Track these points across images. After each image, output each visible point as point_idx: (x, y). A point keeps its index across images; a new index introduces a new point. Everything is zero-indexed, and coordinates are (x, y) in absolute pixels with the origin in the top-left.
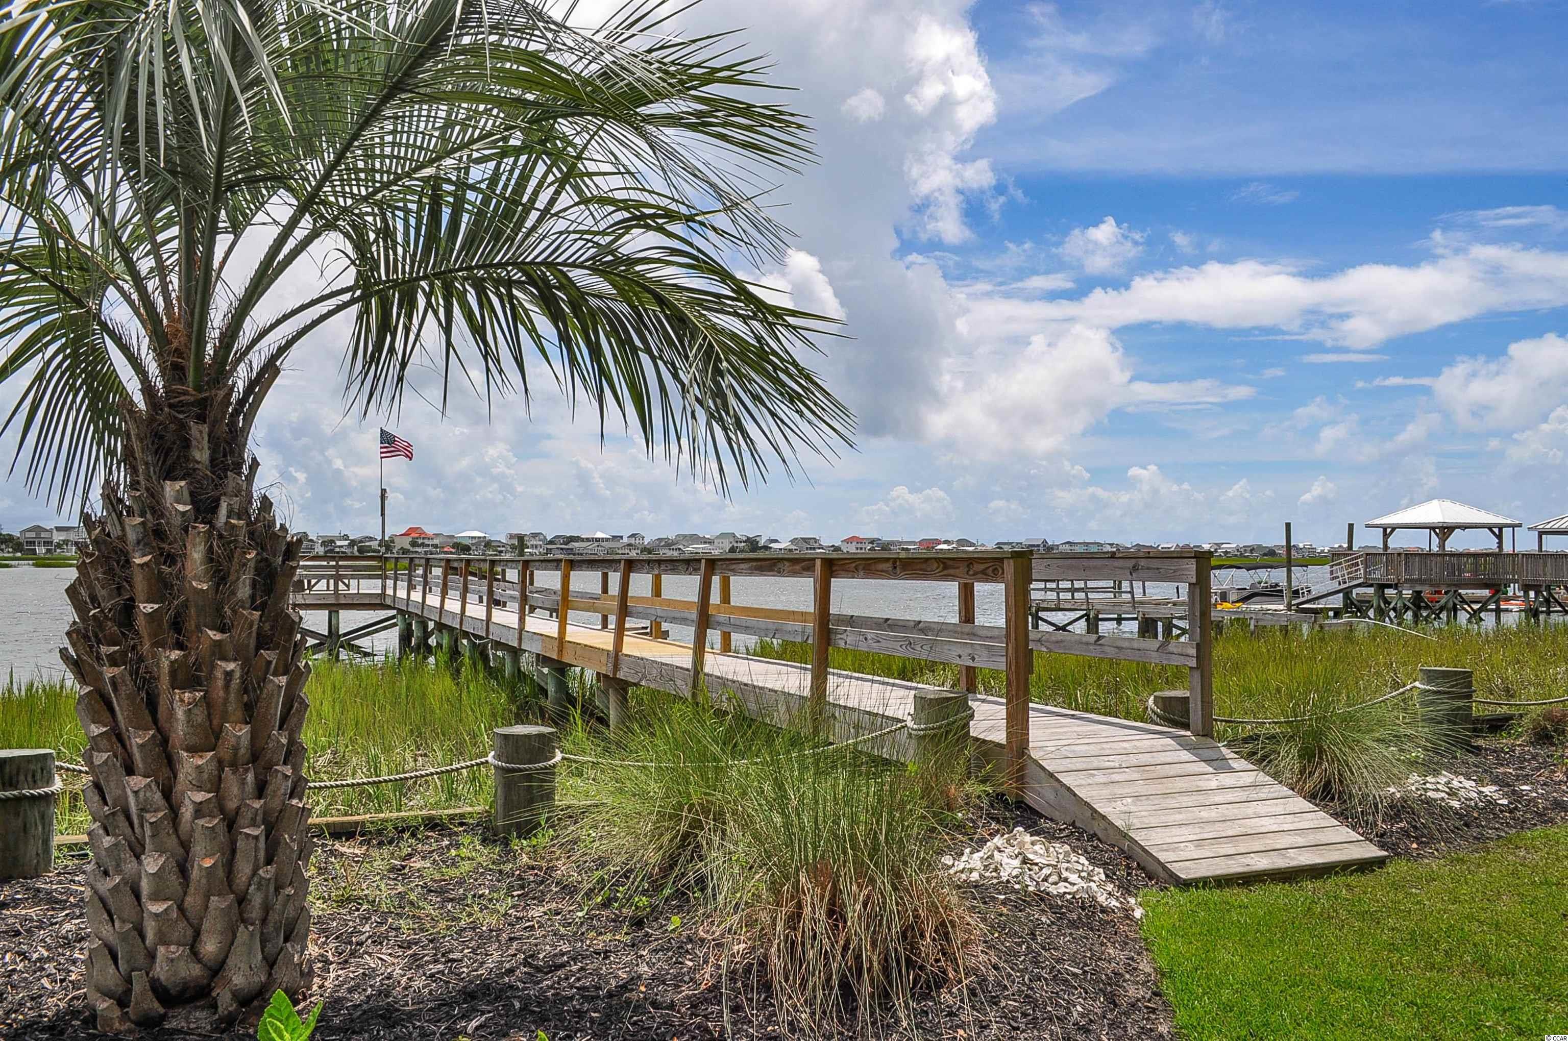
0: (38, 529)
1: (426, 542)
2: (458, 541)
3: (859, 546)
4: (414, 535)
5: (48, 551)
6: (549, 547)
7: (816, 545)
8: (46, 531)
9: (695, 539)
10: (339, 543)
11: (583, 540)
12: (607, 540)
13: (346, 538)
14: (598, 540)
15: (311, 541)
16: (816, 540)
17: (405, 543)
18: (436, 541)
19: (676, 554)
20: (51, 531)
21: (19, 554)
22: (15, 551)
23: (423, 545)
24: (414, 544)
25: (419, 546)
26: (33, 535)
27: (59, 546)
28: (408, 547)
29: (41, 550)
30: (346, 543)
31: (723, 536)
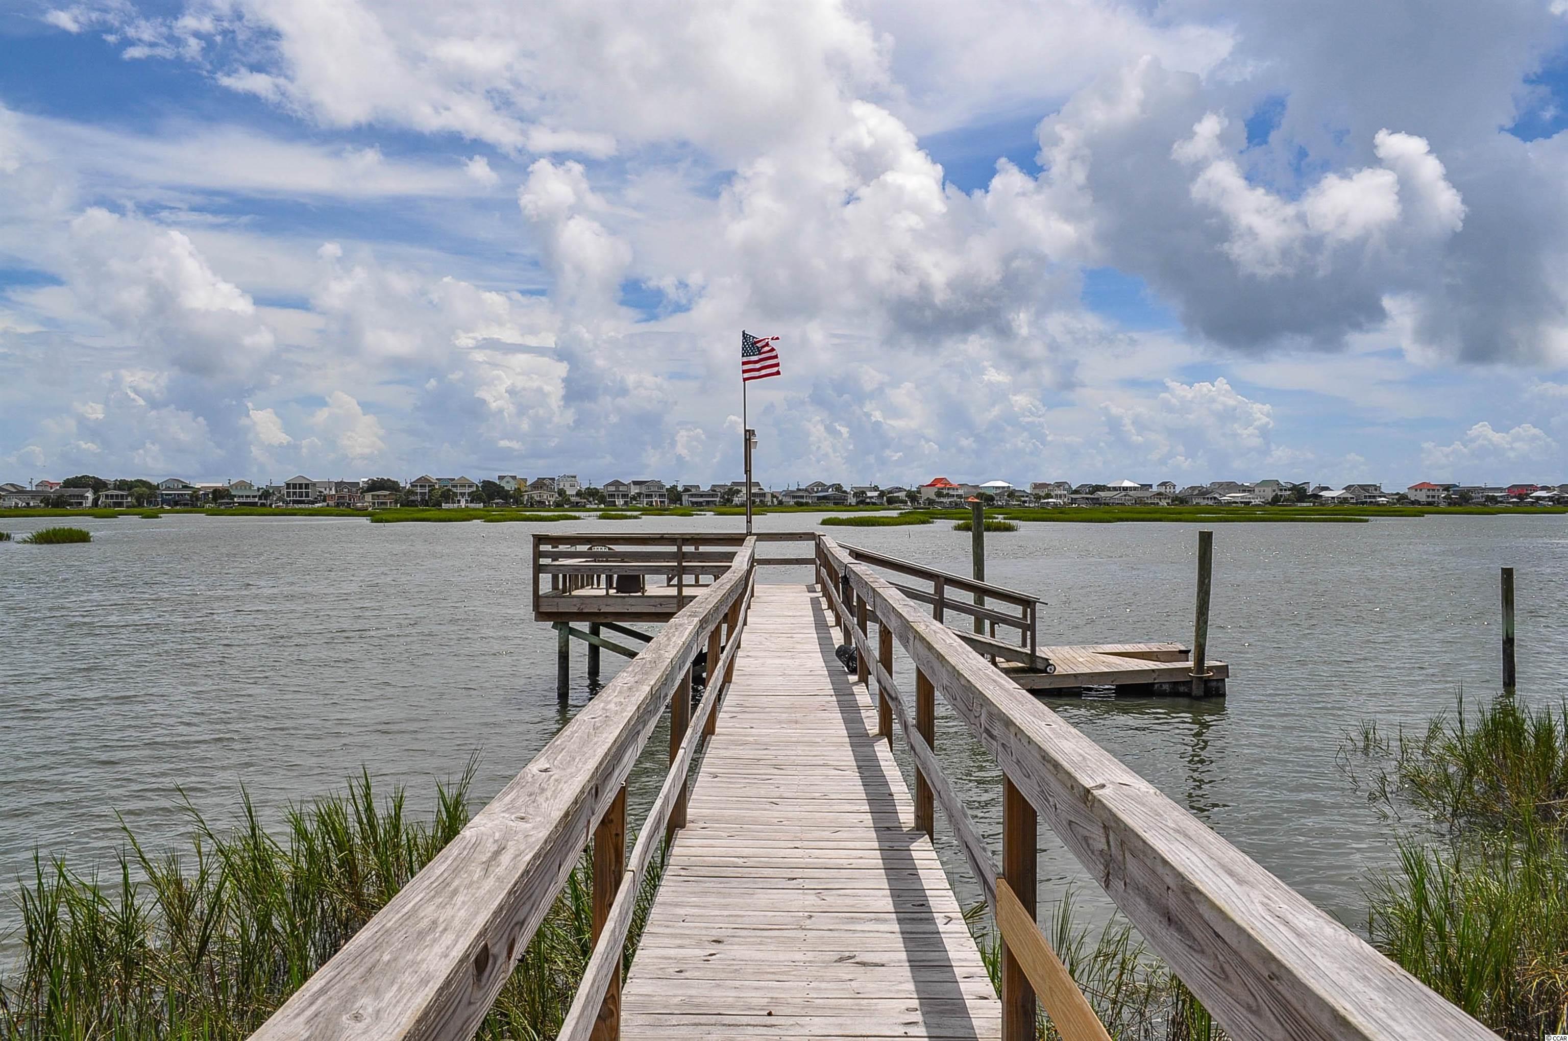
0: (617, 483)
1: (951, 492)
2: (982, 491)
3: (1431, 493)
4: (939, 486)
5: (626, 503)
6: (1074, 496)
7: (1376, 493)
8: (624, 485)
9: (1231, 486)
10: (869, 494)
11: (1109, 489)
12: (1135, 489)
13: (876, 489)
14: (1125, 489)
15: (845, 492)
16: (1376, 488)
17: (931, 493)
18: (960, 492)
19: (1210, 502)
20: (628, 485)
21: (602, 506)
22: (600, 503)
23: (948, 495)
24: (939, 494)
25: (944, 496)
26: (613, 488)
27: (634, 498)
28: (934, 497)
29: (620, 502)
30: (876, 494)
31: (1265, 483)
